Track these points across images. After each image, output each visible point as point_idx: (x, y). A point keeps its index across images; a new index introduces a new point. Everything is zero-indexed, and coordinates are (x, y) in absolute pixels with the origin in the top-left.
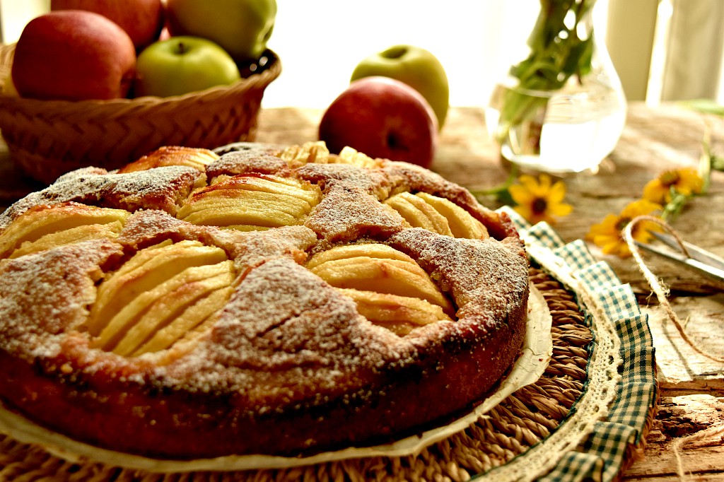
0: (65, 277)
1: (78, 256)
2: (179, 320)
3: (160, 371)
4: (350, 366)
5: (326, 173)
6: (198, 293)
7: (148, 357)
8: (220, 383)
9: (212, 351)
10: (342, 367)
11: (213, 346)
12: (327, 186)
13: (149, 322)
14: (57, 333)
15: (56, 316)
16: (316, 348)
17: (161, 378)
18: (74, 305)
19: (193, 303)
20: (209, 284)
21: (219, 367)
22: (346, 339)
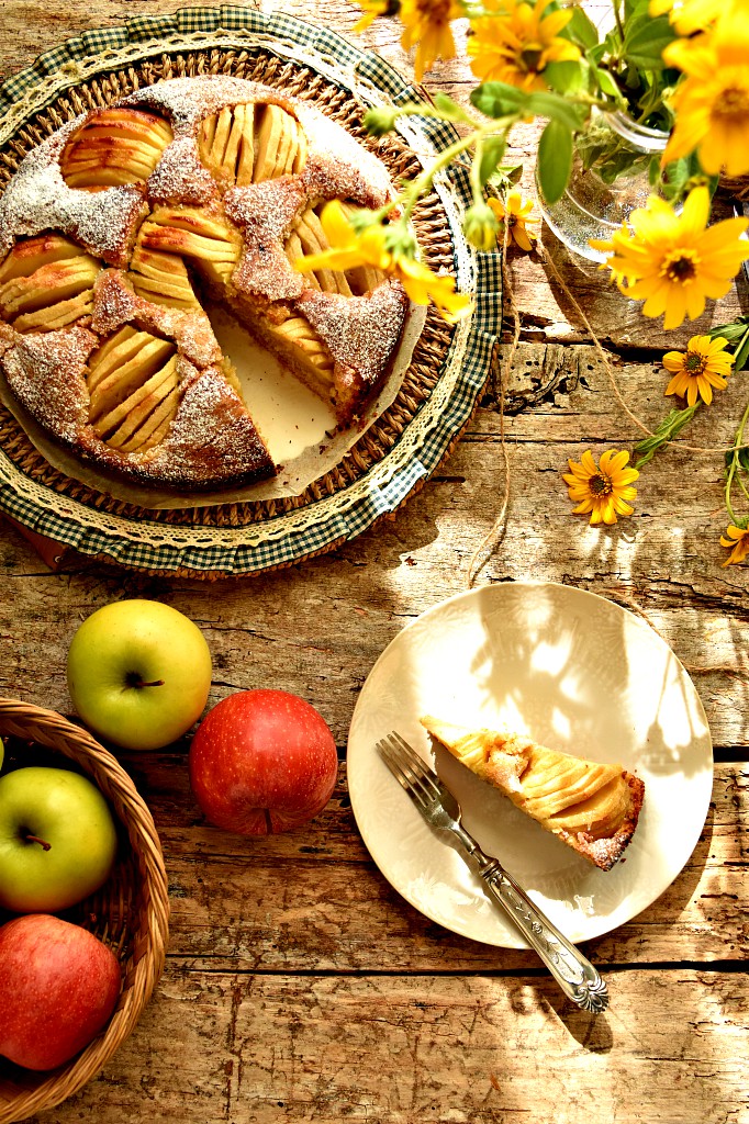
0: (67, 382)
1: (70, 362)
2: (146, 426)
3: (141, 468)
4: (255, 460)
5: (248, 217)
6: (155, 403)
7: (132, 458)
8: (178, 477)
9: (171, 459)
10: (250, 461)
11: (171, 454)
12: (248, 234)
13: (128, 428)
14: (71, 422)
15: (68, 412)
16: (233, 453)
17: (142, 473)
18: (78, 406)
19: (152, 412)
20: (160, 394)
21: (176, 467)
22: (252, 445)
